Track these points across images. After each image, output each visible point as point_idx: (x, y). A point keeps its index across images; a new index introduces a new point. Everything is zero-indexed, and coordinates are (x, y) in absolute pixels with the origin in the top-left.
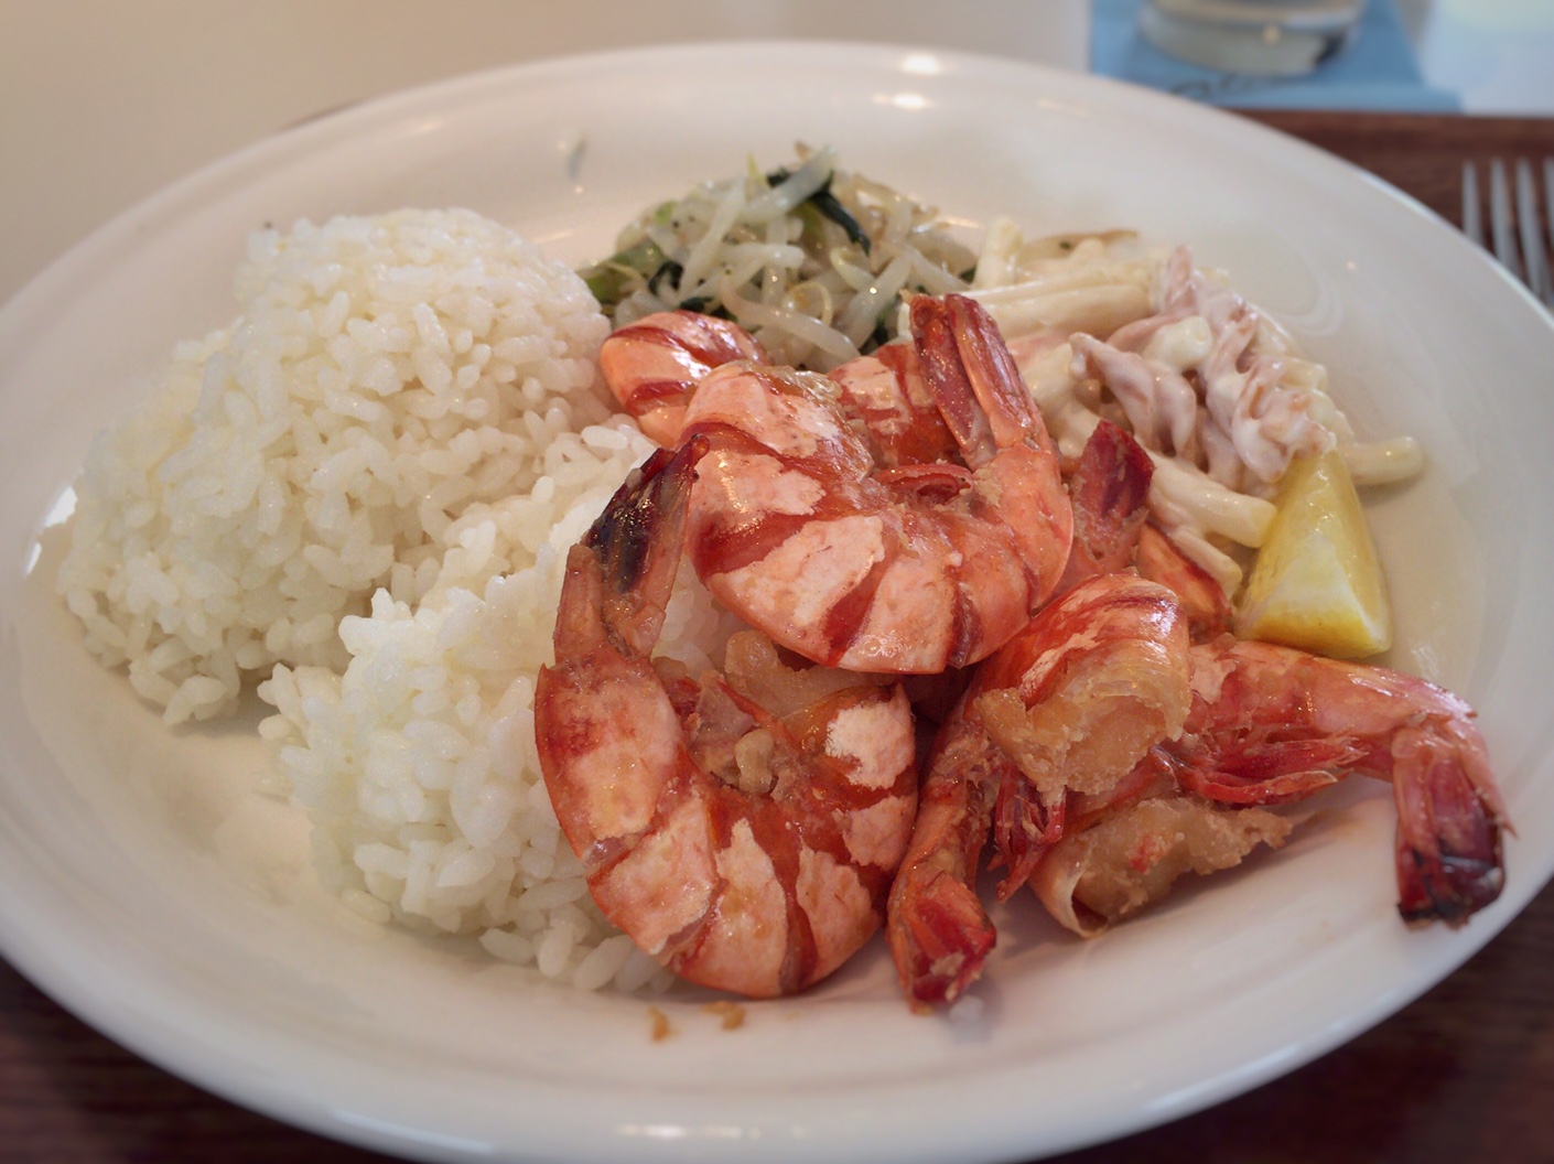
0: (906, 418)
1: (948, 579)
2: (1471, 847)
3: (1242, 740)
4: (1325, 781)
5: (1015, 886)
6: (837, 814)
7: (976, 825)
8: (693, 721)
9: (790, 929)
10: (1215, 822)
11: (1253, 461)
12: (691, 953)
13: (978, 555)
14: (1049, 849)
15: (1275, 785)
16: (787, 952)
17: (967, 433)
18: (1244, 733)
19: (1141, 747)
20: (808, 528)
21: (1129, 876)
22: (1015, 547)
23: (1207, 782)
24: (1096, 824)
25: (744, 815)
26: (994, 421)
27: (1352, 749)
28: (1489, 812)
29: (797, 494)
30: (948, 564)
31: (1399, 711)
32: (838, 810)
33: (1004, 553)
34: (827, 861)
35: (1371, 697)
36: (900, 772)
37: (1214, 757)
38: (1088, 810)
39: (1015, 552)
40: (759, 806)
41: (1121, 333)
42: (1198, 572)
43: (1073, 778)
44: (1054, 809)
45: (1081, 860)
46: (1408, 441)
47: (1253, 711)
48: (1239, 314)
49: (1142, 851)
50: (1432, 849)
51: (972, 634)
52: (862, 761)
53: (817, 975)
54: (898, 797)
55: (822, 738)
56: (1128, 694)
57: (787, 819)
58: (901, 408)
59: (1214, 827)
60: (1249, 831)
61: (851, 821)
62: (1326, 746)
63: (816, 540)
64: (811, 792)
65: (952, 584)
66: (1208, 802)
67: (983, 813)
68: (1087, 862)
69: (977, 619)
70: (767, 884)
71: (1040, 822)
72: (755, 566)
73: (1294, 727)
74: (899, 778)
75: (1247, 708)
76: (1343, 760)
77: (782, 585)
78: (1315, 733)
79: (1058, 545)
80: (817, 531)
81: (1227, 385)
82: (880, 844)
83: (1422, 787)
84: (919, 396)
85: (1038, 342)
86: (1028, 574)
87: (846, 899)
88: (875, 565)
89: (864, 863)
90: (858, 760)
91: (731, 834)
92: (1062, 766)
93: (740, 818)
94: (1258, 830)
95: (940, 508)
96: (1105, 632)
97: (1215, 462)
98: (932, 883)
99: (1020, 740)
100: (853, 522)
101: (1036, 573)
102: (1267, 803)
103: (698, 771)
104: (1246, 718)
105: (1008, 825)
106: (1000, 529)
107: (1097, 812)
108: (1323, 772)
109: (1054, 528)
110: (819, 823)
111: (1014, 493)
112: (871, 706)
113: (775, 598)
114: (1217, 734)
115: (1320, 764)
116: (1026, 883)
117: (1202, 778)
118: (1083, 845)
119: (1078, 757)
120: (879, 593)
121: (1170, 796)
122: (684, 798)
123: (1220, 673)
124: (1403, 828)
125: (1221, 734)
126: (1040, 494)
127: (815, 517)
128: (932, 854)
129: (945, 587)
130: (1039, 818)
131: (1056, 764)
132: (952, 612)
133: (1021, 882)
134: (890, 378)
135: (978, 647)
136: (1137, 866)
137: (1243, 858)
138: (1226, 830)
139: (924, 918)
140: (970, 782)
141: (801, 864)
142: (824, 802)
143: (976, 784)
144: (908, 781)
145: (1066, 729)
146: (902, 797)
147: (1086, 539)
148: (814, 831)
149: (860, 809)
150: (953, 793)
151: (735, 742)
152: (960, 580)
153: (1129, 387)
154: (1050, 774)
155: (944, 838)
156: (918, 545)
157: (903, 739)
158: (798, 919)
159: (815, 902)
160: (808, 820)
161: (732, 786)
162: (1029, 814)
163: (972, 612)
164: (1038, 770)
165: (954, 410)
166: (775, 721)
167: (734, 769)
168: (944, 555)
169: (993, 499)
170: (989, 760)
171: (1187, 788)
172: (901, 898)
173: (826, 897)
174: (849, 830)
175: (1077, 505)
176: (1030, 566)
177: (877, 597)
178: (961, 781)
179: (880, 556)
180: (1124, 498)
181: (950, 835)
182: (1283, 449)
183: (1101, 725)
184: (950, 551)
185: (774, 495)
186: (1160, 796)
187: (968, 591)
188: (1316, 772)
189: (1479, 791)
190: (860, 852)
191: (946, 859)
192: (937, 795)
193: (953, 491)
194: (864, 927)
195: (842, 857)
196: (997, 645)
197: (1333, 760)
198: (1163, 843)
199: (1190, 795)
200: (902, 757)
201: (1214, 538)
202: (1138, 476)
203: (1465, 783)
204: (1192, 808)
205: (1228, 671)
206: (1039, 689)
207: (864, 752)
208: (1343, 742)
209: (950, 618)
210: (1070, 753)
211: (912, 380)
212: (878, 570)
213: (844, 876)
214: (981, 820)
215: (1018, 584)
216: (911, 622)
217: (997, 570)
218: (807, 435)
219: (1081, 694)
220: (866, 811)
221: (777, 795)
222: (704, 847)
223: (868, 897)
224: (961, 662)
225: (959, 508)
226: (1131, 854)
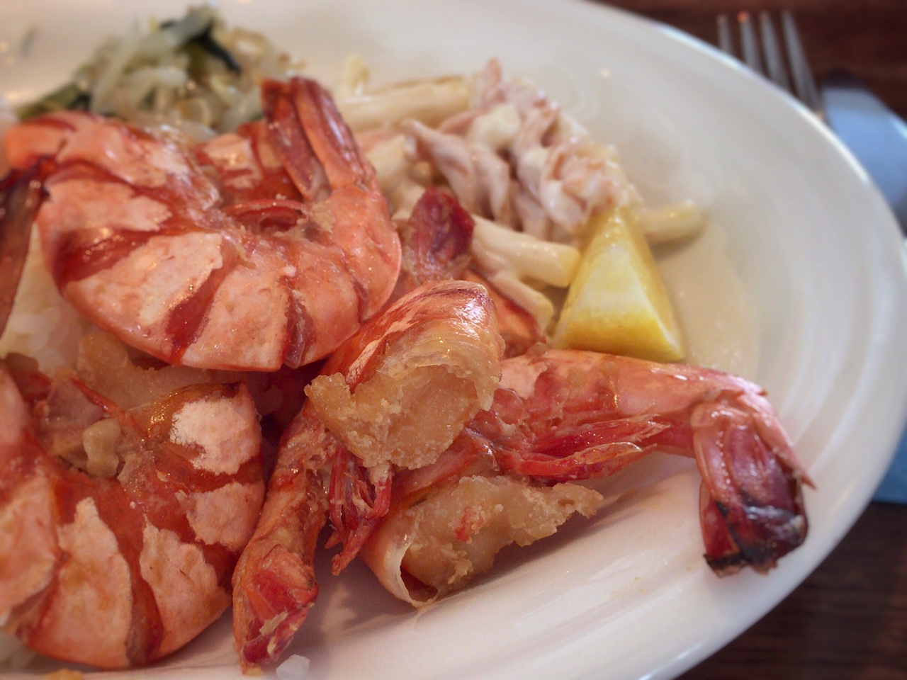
0: (257, 175)
1: (282, 286)
2: (772, 497)
3: (555, 427)
4: (629, 451)
5: (347, 558)
6: (180, 495)
7: (313, 508)
8: (41, 409)
9: (135, 601)
10: (532, 496)
11: (560, 216)
12: (35, 624)
13: (310, 269)
14: (379, 524)
15: (584, 456)
16: (134, 623)
17: (308, 183)
18: (556, 422)
19: (458, 421)
20: (152, 242)
21: (455, 549)
22: (346, 265)
23: (522, 460)
24: (423, 500)
25: (90, 495)
26: (329, 169)
27: (653, 423)
28: (786, 468)
29: (145, 215)
30: (282, 274)
31: (696, 390)
32: (181, 491)
33: (334, 268)
34: (172, 539)
35: (670, 381)
36: (244, 461)
37: (530, 442)
38: (416, 489)
39: (345, 268)
40: (105, 488)
41: (447, 124)
42: (514, 307)
43: (396, 453)
44: (381, 484)
45: (409, 534)
46: (689, 203)
47: (563, 403)
48: (541, 104)
49: (464, 521)
50: (735, 500)
51: (305, 336)
52: (206, 448)
53: (165, 648)
54: (243, 483)
55: (167, 426)
56: (439, 364)
57: (132, 500)
58: (253, 167)
59: (531, 500)
60: (563, 503)
61: (195, 502)
62: (630, 423)
63: (160, 252)
64: (156, 474)
65: (287, 290)
66: (524, 479)
67: (321, 498)
68: (414, 535)
69: (310, 322)
70: (111, 559)
71: (369, 498)
72: (104, 274)
73: (600, 413)
74: (244, 467)
75: (559, 400)
76: (646, 433)
77: (128, 290)
78: (619, 416)
79: (386, 269)
80: (161, 245)
81: (534, 157)
82: (225, 526)
83: (722, 450)
84: (270, 159)
85: (379, 138)
86: (358, 287)
87: (192, 574)
88: (214, 273)
89: (210, 542)
90: (202, 448)
91: (74, 511)
92: (385, 440)
93: (85, 497)
94: (572, 503)
95: (279, 234)
96: (419, 315)
97: (528, 223)
98: (267, 556)
99: (344, 418)
100: (196, 237)
101: (366, 286)
102: (579, 478)
103: (44, 453)
104: (558, 409)
105: (340, 502)
106: (333, 250)
107: (423, 489)
108: (629, 443)
109: (382, 254)
110: (163, 503)
111: (345, 222)
112: (215, 400)
113: (122, 301)
114: (533, 424)
115: (625, 438)
116: (359, 554)
117: (518, 458)
118: (410, 520)
119: (399, 434)
120: (217, 295)
121: (491, 474)
122: (27, 476)
123: (533, 374)
124: (707, 485)
125: (536, 424)
126: (369, 225)
127: (160, 233)
128: (272, 532)
129: (280, 294)
130: (368, 494)
131: (378, 438)
132: (286, 315)
133: (354, 553)
134: (245, 146)
135: (312, 347)
136: (460, 536)
137: (558, 528)
138: (542, 502)
139: (259, 586)
140: (310, 472)
141: (144, 540)
142: (168, 484)
143: (315, 471)
144: (252, 470)
145: (384, 403)
146: (247, 485)
147: (415, 273)
148: (158, 509)
149: (203, 492)
150: (294, 481)
151: (83, 429)
152: (293, 288)
153: (452, 163)
154: (373, 448)
155: (283, 518)
156: (256, 258)
157: (246, 432)
158: (142, 592)
159: (159, 576)
160: (152, 499)
161: (80, 470)
162: (358, 491)
163: (305, 315)
164: (362, 445)
165: (299, 168)
166: (123, 412)
167: (82, 454)
168: (279, 268)
169: (326, 226)
170: (326, 449)
171: (504, 468)
172: (243, 572)
173: (171, 573)
174: (193, 510)
175: (407, 248)
176: (359, 280)
177: (216, 299)
178: (301, 470)
179: (219, 264)
180: (450, 245)
181: (289, 516)
182: (583, 203)
183: (418, 400)
184: (284, 265)
185: (124, 214)
186: (480, 473)
187: (301, 297)
188: (622, 443)
189: (775, 450)
190: (204, 530)
191: (284, 535)
192: (280, 484)
193: (292, 222)
194: (212, 604)
195: (187, 535)
196: (331, 346)
197: (638, 434)
198: (483, 512)
199: (509, 474)
200: (245, 450)
201: (529, 281)
202: (461, 231)
203: (761, 445)
204: (510, 484)
205: (540, 371)
206: (363, 373)
207: (208, 441)
208: (645, 419)
209: (285, 320)
210: (393, 429)
211: (265, 149)
212: (217, 277)
213: (189, 553)
214: (320, 504)
215: (348, 295)
216: (248, 322)
217: (328, 281)
218: (157, 170)
219: (396, 366)
220: (210, 494)
221: (123, 477)
222: (47, 522)
223: (214, 574)
224: (297, 362)
225: (296, 234)
226: (454, 525)
